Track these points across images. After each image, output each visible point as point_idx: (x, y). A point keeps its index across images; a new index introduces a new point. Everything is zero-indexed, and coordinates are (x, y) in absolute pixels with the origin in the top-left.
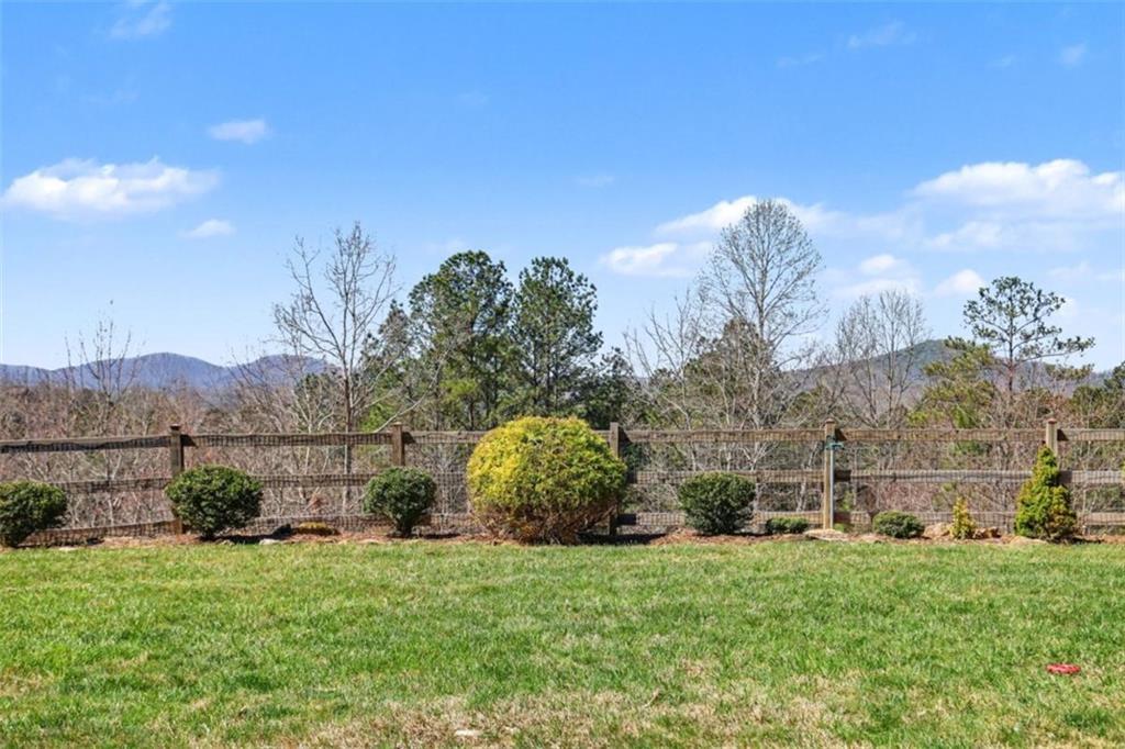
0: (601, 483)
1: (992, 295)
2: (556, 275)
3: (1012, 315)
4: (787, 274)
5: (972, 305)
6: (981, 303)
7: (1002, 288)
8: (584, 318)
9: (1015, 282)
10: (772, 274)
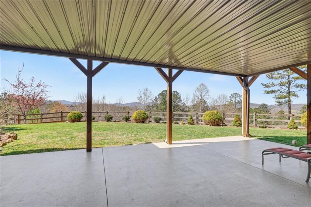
0: (143, 117)
1: (233, 95)
2: (176, 93)
3: (235, 98)
4: (205, 92)
5: (230, 96)
6: (232, 96)
7: (234, 94)
8: (180, 98)
9: (236, 93)
10: (203, 93)
